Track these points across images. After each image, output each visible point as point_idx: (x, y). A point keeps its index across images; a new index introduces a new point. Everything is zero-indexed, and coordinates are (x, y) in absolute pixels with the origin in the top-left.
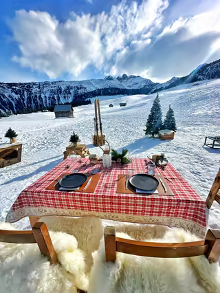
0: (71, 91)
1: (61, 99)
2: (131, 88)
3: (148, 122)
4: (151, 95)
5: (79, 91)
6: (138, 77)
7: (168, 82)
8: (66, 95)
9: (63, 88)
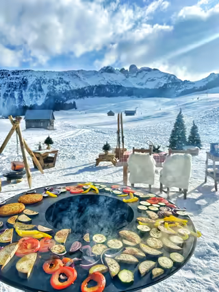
0: (44, 87)
1: (25, 98)
2: (143, 87)
3: (172, 137)
4: (176, 100)
5: (57, 87)
6: (155, 70)
7: (203, 80)
8: (34, 93)
9: (31, 81)
